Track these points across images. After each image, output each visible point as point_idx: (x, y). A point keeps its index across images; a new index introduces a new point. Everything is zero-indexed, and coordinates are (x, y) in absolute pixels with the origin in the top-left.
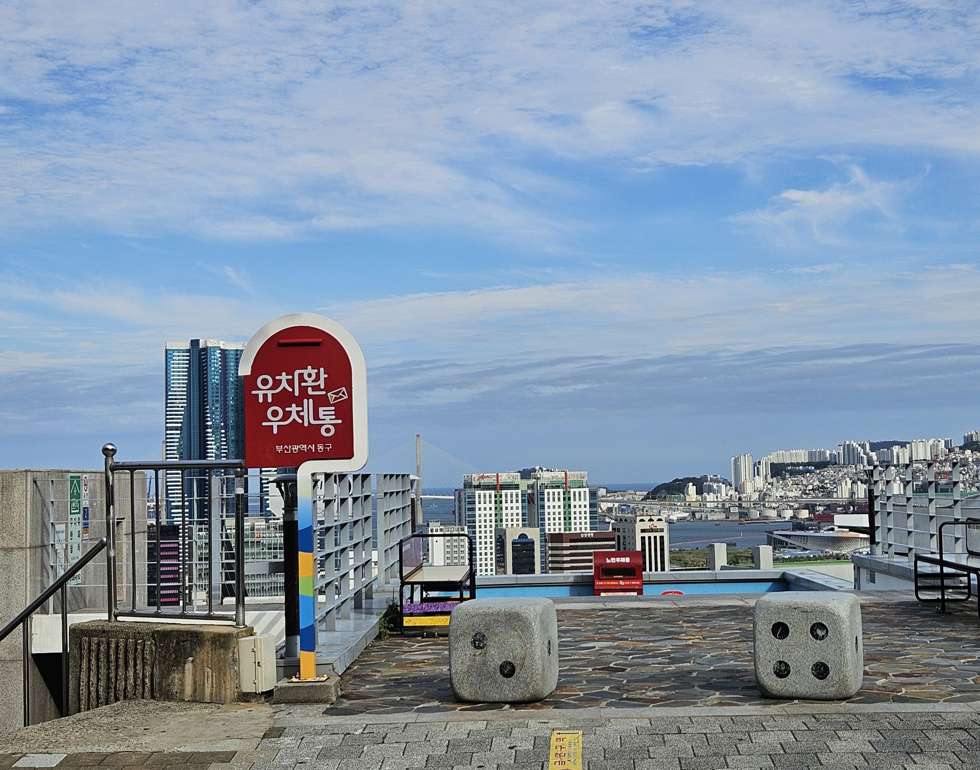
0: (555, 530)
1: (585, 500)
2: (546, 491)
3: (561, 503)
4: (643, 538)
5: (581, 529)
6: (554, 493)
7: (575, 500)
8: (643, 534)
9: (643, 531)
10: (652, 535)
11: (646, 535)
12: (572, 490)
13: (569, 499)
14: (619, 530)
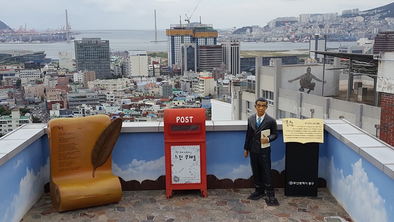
0: (201, 44)
4: (231, 48)
5: (210, 44)
9: (231, 45)
10: (235, 46)
14: (223, 45)
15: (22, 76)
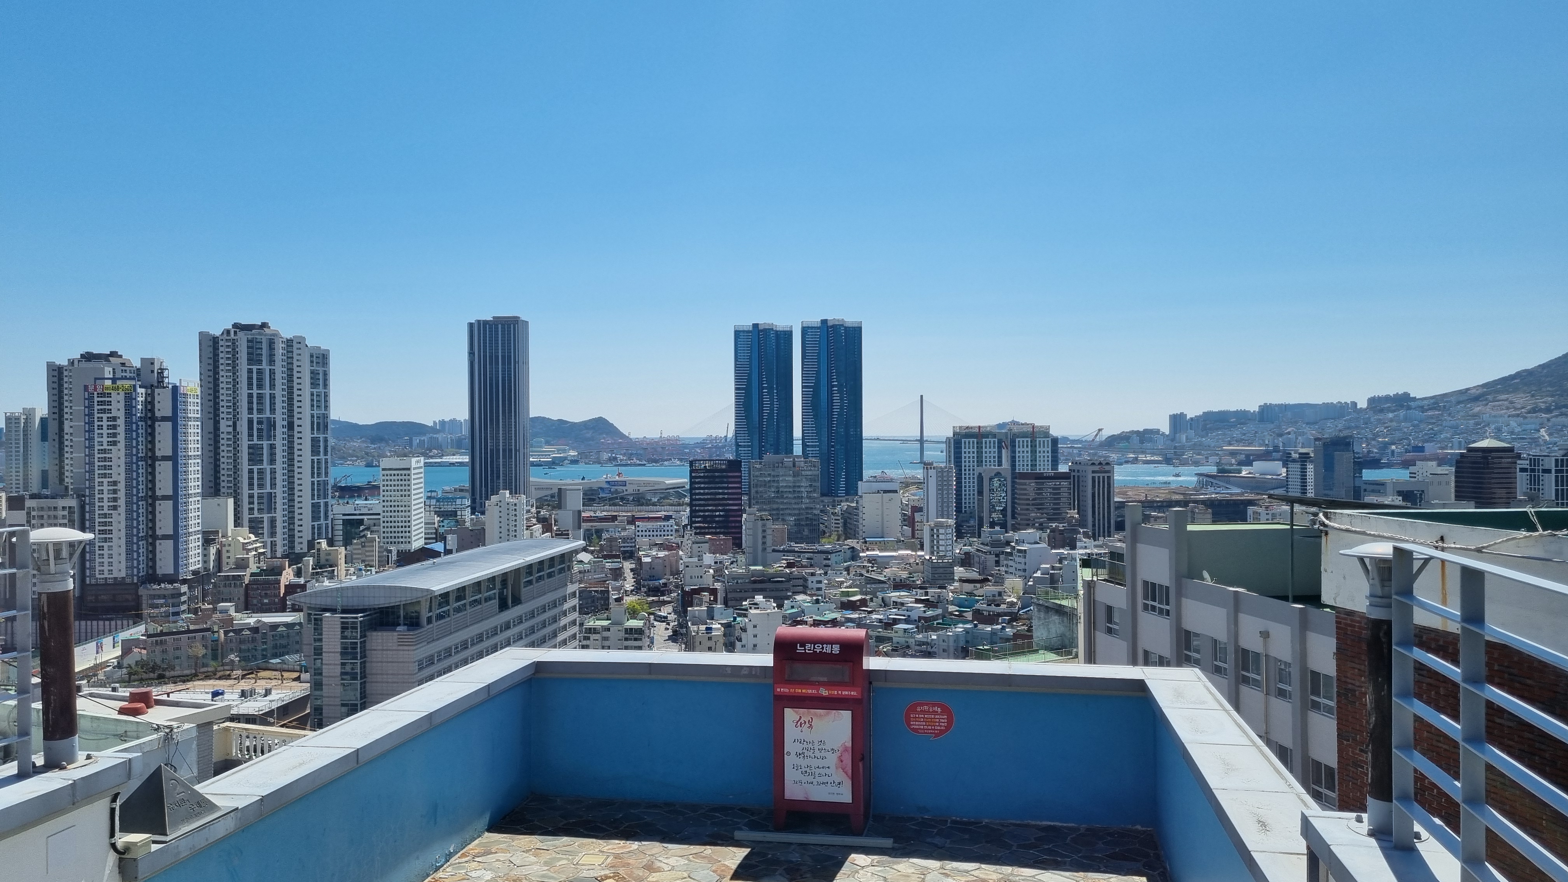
0: (1023, 469)
1: (1048, 447)
2: (1017, 440)
3: (1029, 449)
4: (1093, 478)
5: (1044, 469)
6: (1023, 441)
7: (1040, 447)
8: (1094, 475)
9: (1093, 472)
10: (1101, 475)
11: (1096, 475)
12: (1038, 439)
13: (1036, 446)
14: (1074, 471)
15: (640, 534)
